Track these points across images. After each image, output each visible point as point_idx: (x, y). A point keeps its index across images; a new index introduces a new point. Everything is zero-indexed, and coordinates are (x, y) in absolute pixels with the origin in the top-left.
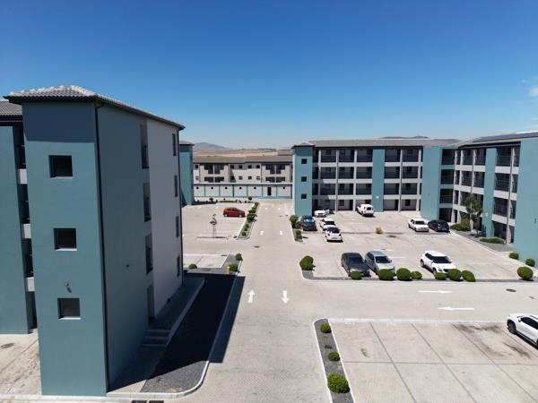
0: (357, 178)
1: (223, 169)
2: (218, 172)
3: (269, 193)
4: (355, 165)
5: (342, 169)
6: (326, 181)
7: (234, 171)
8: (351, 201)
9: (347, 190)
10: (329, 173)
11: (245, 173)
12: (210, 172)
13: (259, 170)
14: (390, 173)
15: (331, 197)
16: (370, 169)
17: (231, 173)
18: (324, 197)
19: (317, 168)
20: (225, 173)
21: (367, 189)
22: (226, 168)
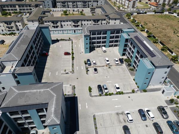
0: (102, 39)
1: (58, 23)
2: (56, 24)
3: (75, 32)
4: (102, 36)
5: (98, 37)
6: (93, 41)
7: (62, 23)
8: (100, 46)
9: (99, 42)
10: (94, 38)
11: (66, 23)
12: (54, 24)
13: (70, 22)
14: (111, 38)
15: (94, 45)
16: (106, 37)
17: (61, 24)
18: (92, 45)
19: (91, 37)
20: (59, 24)
21: (105, 42)
22: (59, 22)
